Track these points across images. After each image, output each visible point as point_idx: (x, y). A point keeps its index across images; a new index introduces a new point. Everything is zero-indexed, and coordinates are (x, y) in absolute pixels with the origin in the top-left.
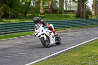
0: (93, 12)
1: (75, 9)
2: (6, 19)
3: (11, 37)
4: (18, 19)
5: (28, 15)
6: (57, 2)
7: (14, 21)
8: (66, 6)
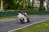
0: (46, 8)
1: (39, 7)
2: (9, 10)
3: (10, 17)
4: (14, 10)
5: (18, 8)
6: (31, 3)
7: (12, 11)
8: (35, 5)
